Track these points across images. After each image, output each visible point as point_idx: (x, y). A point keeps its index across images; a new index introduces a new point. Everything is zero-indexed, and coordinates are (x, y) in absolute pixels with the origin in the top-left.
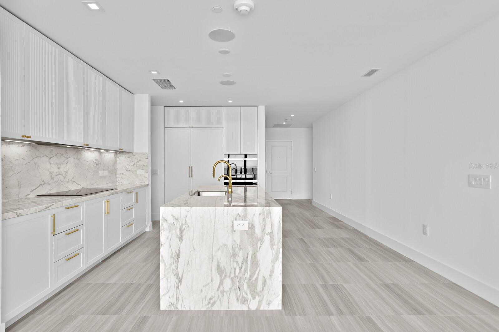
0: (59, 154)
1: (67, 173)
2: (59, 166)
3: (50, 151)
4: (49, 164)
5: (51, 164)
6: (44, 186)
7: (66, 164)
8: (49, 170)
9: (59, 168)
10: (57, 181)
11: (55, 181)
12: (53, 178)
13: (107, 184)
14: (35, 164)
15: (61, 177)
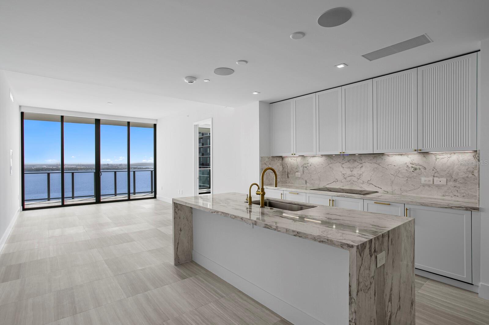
0: (352, 161)
1: (361, 176)
2: (352, 170)
3: (343, 158)
4: (342, 168)
5: (343, 168)
6: (337, 182)
7: (360, 168)
8: (341, 172)
9: (351, 171)
10: (350, 181)
11: (347, 180)
12: (346, 178)
13: (443, 196)
14: (330, 167)
15: (355, 179)
